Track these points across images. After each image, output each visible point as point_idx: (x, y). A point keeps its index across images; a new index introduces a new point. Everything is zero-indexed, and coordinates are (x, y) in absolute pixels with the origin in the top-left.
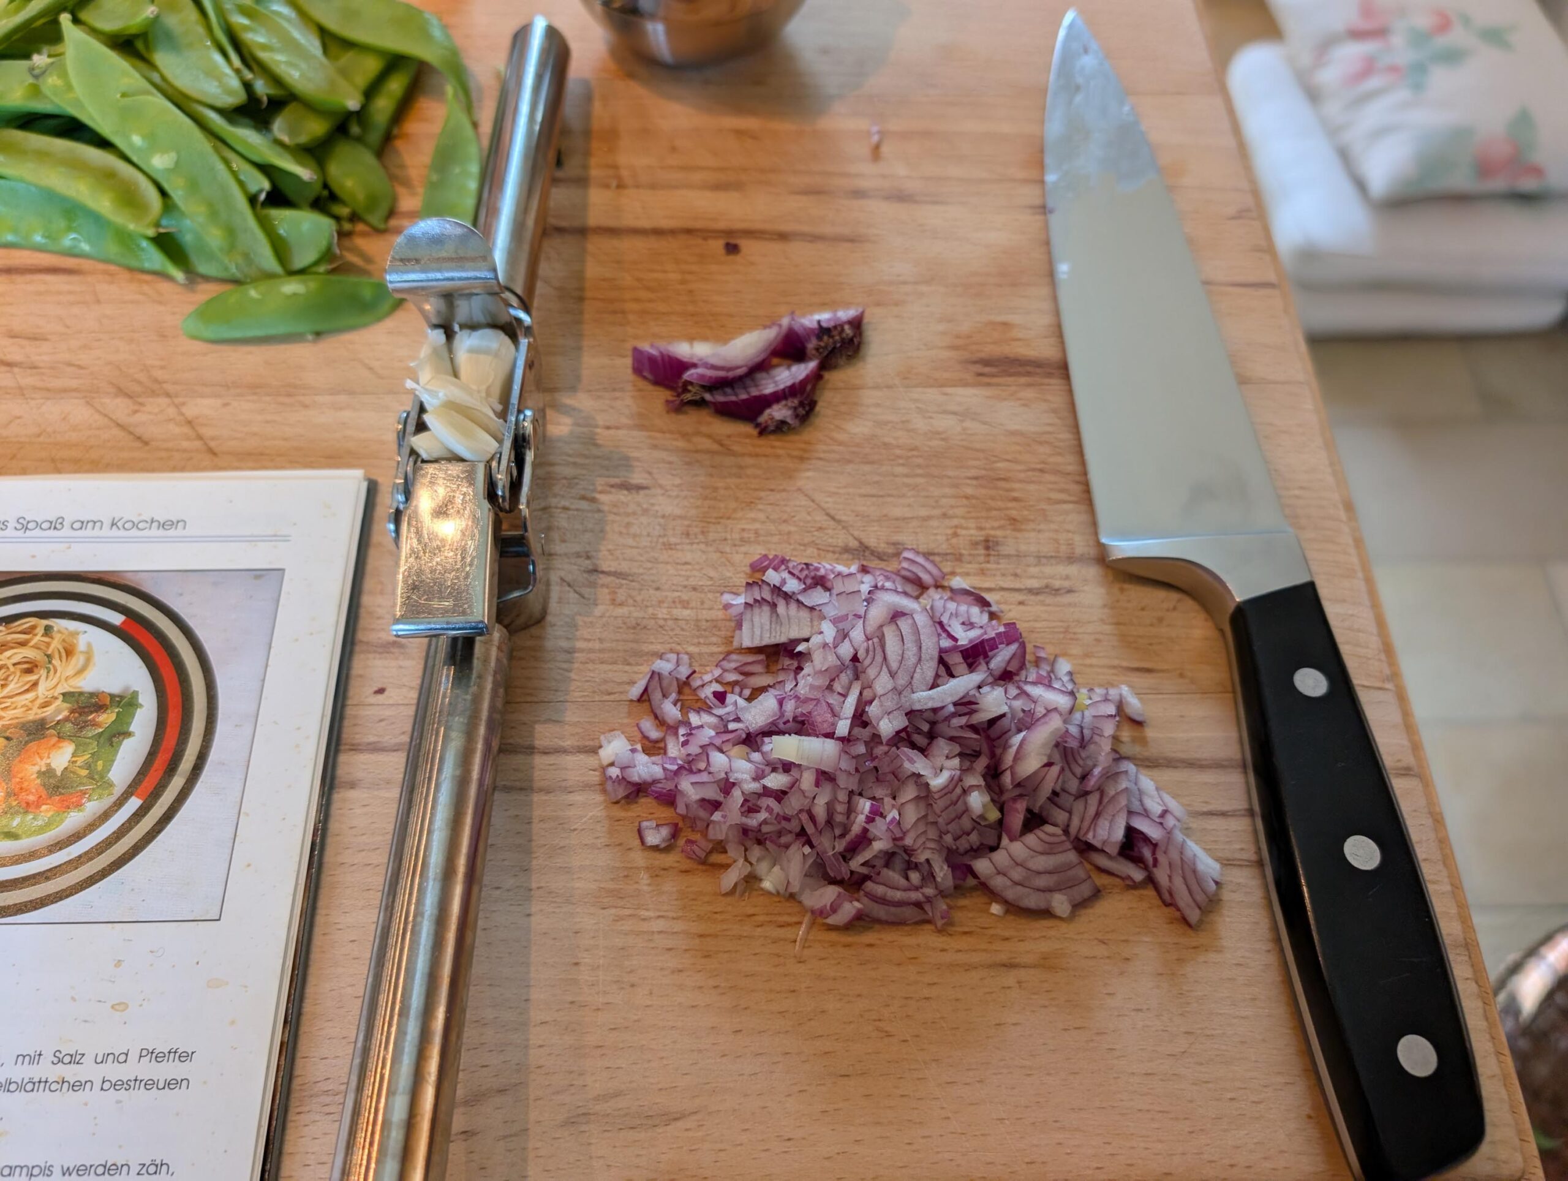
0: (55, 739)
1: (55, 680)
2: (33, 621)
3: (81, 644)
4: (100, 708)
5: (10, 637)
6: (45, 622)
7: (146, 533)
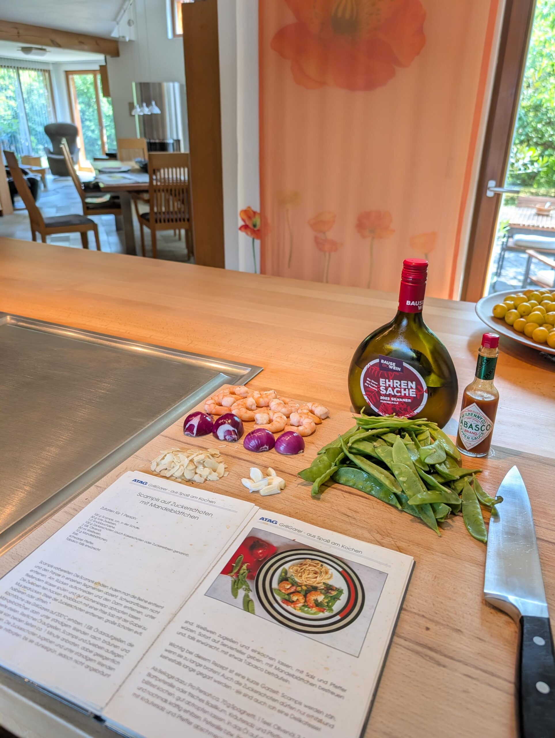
0: (319, 593)
1: (321, 579)
2: (318, 562)
3: (330, 572)
4: (332, 590)
5: (312, 564)
6: (321, 563)
7: (351, 551)
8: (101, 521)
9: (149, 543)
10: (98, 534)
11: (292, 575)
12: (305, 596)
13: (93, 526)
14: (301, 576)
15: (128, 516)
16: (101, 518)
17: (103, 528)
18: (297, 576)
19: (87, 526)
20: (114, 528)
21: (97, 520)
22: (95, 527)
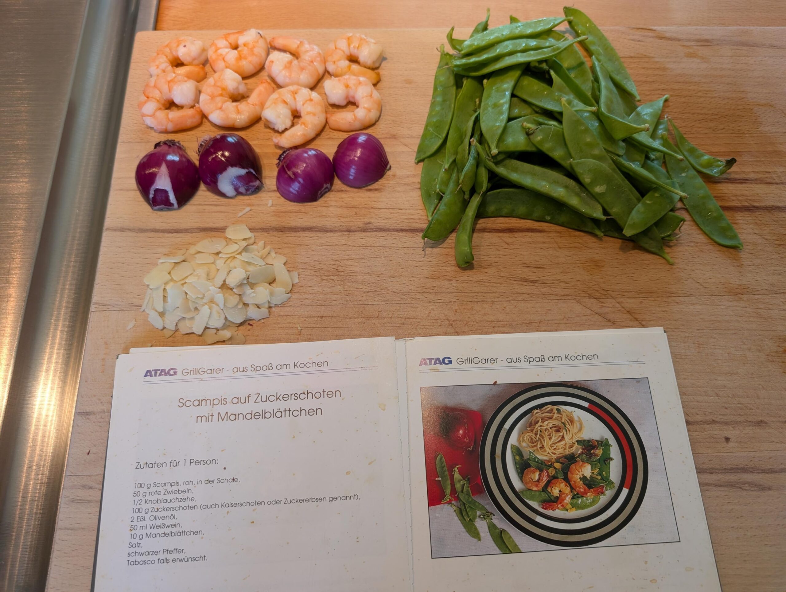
0: (581, 463)
1: (571, 435)
2: (550, 407)
4: (594, 447)
5: (544, 415)
6: (556, 407)
7: (581, 361)
8: (160, 497)
9: (277, 502)
10: (175, 525)
11: (530, 452)
12: (567, 480)
13: (155, 514)
14: (542, 447)
15: (200, 462)
16: (153, 489)
17: (174, 509)
18: (537, 449)
19: (143, 519)
20: (192, 499)
21: (148, 497)
22: (160, 514)
